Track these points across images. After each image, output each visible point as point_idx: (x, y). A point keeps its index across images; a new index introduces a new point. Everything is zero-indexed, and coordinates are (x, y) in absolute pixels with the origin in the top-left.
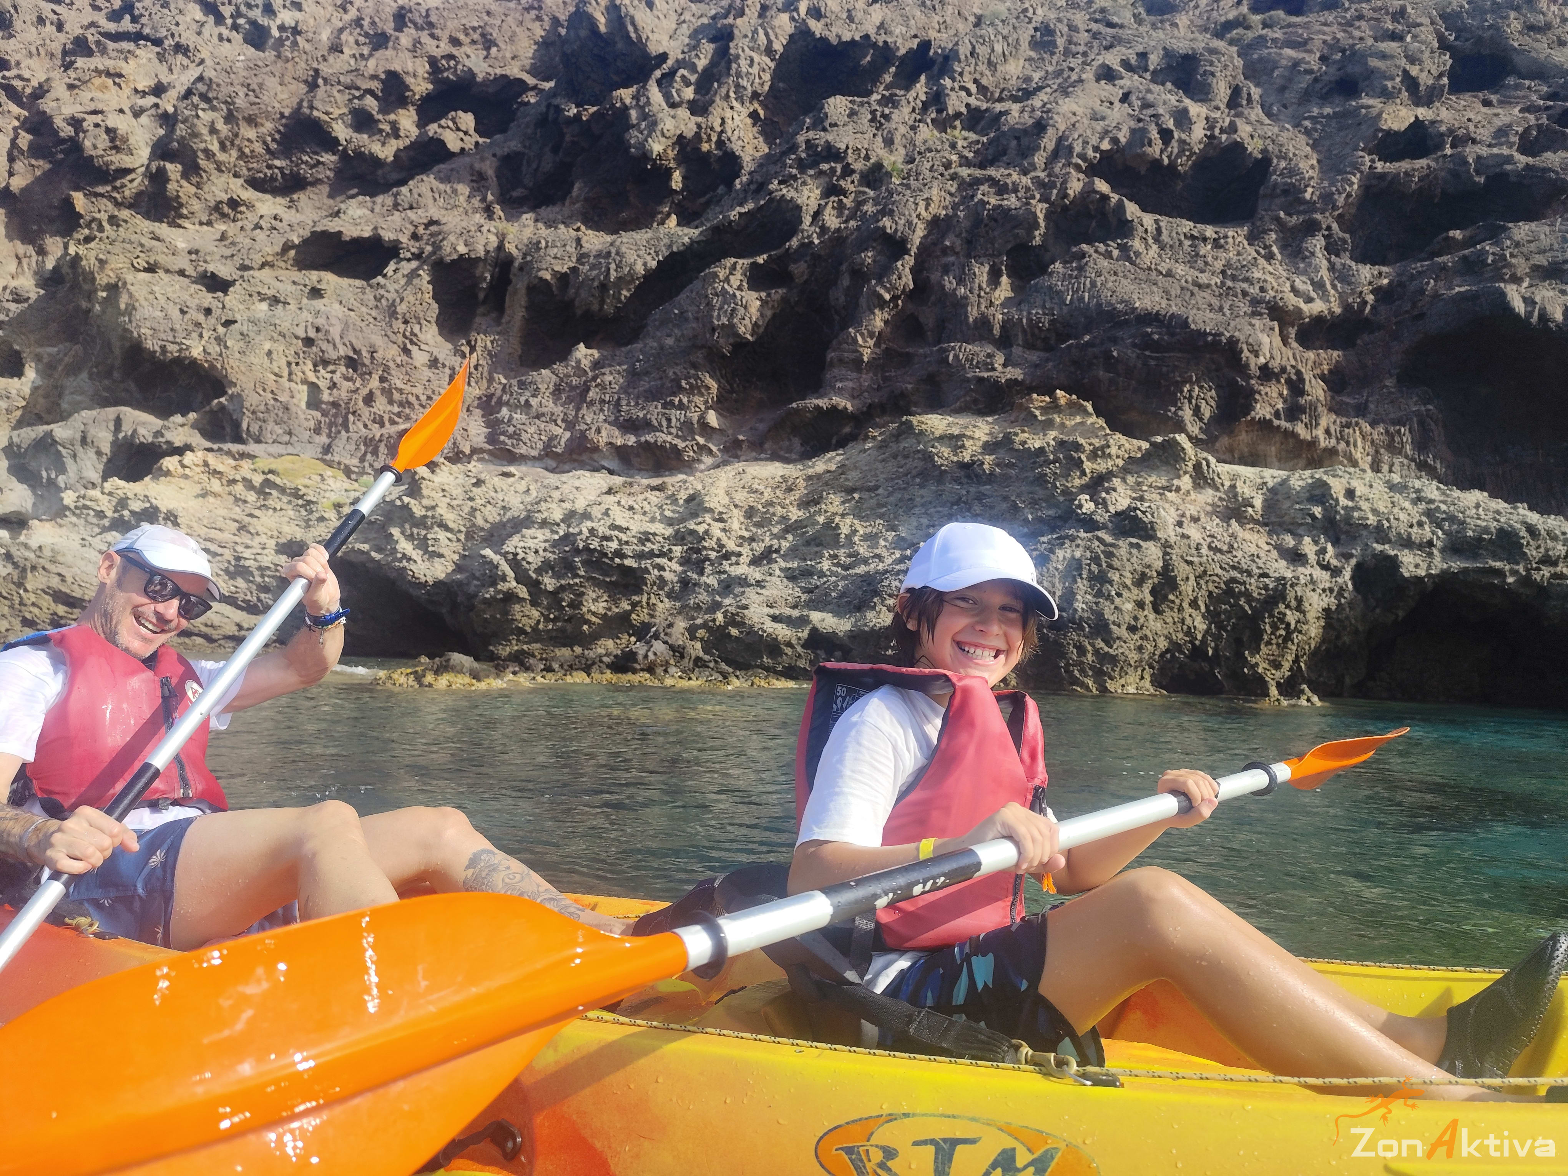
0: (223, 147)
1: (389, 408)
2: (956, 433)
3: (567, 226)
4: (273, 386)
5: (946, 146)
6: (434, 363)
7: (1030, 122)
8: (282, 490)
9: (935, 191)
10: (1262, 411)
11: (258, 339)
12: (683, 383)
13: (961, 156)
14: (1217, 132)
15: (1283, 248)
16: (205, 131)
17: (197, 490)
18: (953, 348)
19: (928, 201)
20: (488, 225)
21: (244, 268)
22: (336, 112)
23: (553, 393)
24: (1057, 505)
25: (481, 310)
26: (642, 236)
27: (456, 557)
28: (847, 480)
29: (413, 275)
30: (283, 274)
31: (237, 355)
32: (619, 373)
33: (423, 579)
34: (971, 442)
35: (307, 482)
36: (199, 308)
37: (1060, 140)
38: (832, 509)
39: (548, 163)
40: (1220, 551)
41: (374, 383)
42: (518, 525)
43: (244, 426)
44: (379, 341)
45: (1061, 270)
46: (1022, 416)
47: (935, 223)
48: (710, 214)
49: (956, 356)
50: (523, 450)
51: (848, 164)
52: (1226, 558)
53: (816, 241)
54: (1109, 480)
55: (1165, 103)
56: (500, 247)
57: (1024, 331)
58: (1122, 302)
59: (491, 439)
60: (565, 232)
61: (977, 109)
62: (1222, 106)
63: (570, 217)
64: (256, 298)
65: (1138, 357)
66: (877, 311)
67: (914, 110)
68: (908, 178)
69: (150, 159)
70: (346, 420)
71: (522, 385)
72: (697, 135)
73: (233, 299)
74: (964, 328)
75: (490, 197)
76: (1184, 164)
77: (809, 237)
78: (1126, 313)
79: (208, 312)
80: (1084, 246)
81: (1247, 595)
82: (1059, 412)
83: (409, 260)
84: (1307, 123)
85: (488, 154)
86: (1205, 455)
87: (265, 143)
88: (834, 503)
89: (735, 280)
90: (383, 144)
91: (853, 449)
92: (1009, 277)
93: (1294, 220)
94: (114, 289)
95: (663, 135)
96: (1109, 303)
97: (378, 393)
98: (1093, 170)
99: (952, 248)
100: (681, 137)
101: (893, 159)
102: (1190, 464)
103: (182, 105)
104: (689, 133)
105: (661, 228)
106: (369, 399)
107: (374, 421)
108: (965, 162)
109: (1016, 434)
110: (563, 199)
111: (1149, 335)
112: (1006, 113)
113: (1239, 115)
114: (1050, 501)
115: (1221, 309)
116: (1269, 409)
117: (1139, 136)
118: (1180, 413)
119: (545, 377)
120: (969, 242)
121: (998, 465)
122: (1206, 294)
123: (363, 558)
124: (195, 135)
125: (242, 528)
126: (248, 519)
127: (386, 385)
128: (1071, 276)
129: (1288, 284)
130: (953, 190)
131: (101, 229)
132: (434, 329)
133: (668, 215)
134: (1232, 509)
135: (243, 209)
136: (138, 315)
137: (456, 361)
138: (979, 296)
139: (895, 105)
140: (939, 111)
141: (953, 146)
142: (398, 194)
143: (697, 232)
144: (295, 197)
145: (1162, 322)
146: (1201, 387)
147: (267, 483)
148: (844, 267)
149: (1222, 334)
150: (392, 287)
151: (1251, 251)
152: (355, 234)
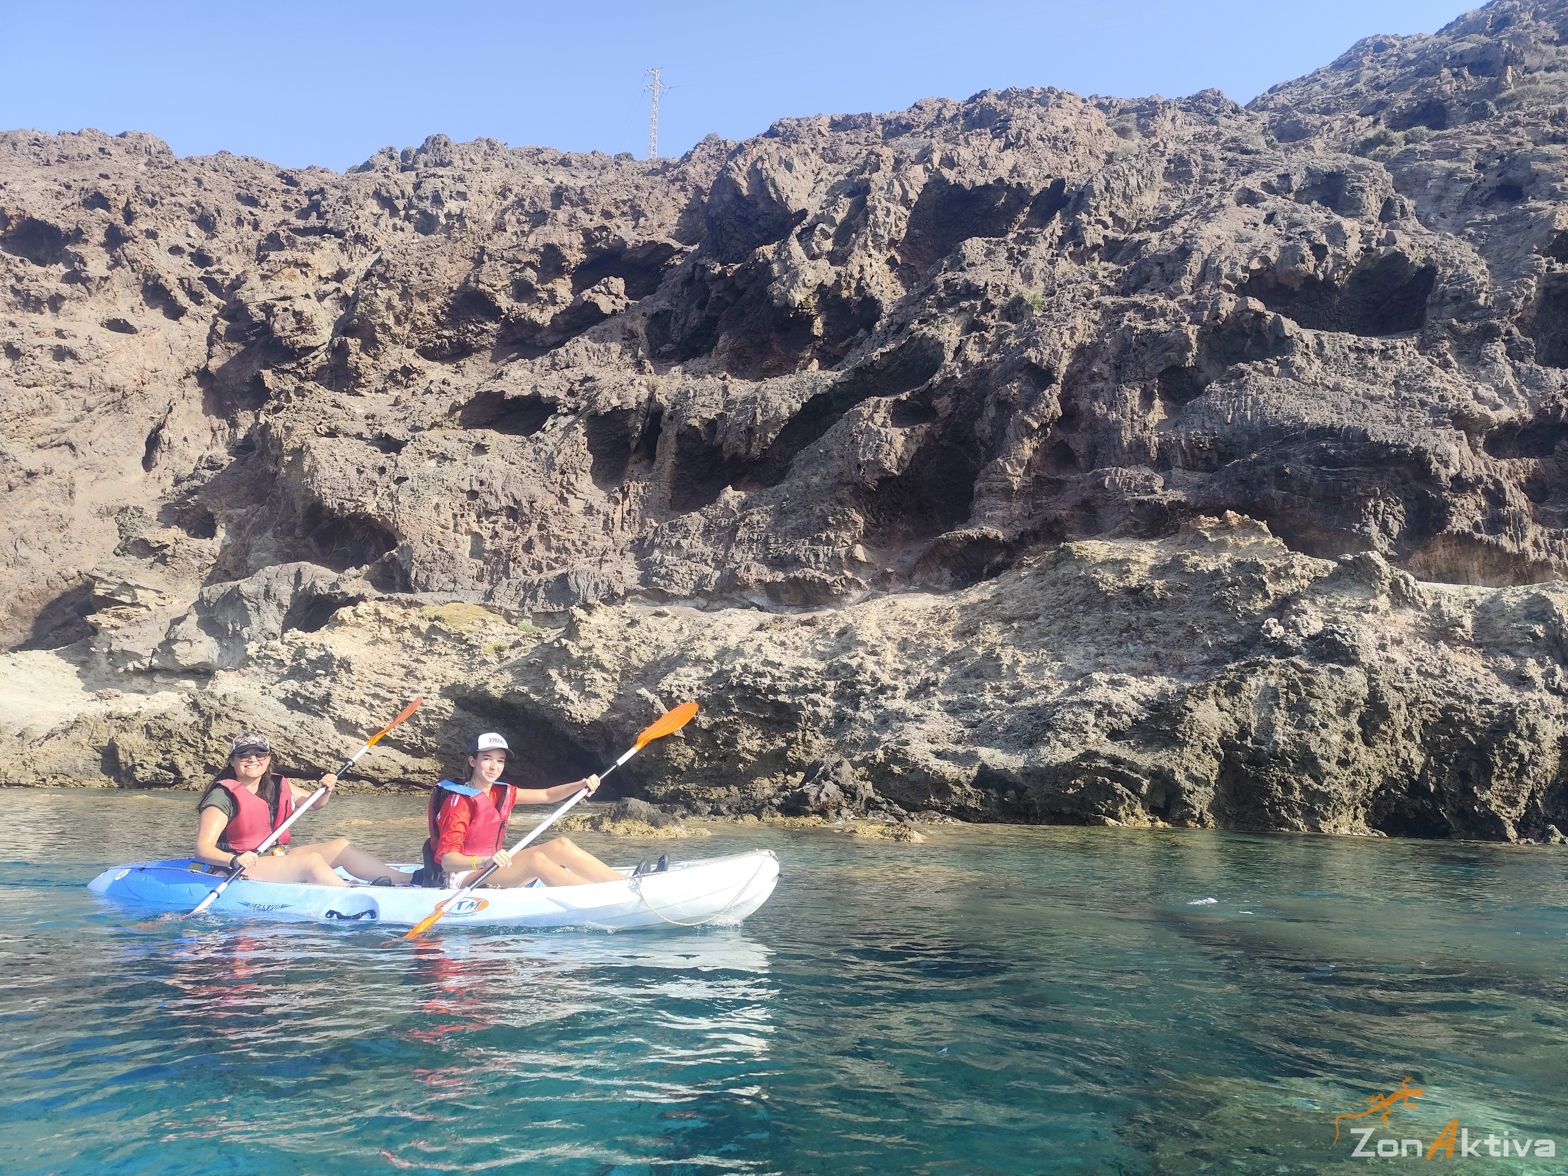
0: (398, 322)
1: (547, 554)
2: (1120, 557)
3: (713, 376)
4: (440, 537)
5: (1087, 277)
6: (589, 510)
7: (1173, 247)
8: (447, 635)
9: (1079, 320)
10: (1459, 523)
11: (427, 493)
12: (830, 519)
13: (1103, 286)
14: (1374, 244)
15: (1459, 356)
16: (382, 308)
17: (368, 637)
18: (1109, 473)
19: (1073, 330)
20: (639, 379)
21: (415, 429)
22: (499, 284)
23: (703, 534)
24: (1239, 630)
25: (633, 458)
26: (786, 381)
27: (611, 697)
28: (1003, 609)
29: (570, 428)
30: (449, 433)
31: (408, 510)
32: (766, 512)
33: (580, 720)
34: (1137, 567)
35: (470, 627)
36: (374, 468)
37: (1206, 263)
38: (990, 639)
39: (695, 319)
40: (1431, 675)
41: (533, 531)
42: (673, 663)
43: (413, 576)
44: (537, 491)
45: (1219, 390)
46: (1190, 538)
47: (1080, 351)
48: (851, 356)
49: (1112, 481)
50: (675, 590)
51: (988, 300)
52: (1439, 683)
53: (959, 376)
54: (1296, 602)
55: (1313, 220)
56: (651, 399)
57: (1183, 452)
58: (1289, 418)
59: (644, 580)
60: (712, 382)
61: (1115, 240)
62: (1376, 220)
63: (716, 367)
64: (426, 456)
65: (1314, 473)
66: (1025, 440)
67: (1051, 245)
68: (1049, 310)
69: (333, 336)
70: (507, 566)
71: (673, 528)
72: (837, 283)
73: (405, 458)
74: (1118, 452)
75: (640, 353)
76: (1340, 279)
77: (951, 372)
78: (1295, 429)
79: (382, 470)
80: (1241, 365)
81: (1470, 724)
82: (1232, 533)
83: (566, 415)
84: (1470, 230)
85: (638, 314)
86: (1402, 572)
87: (435, 315)
88: (992, 633)
89: (879, 418)
90: (542, 311)
91: (1007, 579)
92: (1161, 399)
93: (1468, 327)
94: (299, 453)
95: (805, 285)
96: (1275, 420)
97: (536, 540)
98: (1243, 290)
99: (1100, 375)
100: (821, 285)
101: (1034, 293)
102: (1386, 582)
103: (362, 285)
104: (829, 282)
105: (804, 372)
106: (528, 547)
107: (533, 567)
108: (1107, 290)
109: (1187, 557)
110: (709, 351)
111: (1324, 450)
112: (1147, 241)
113: (1396, 227)
114: (1231, 625)
115: (1398, 420)
116: (1466, 522)
117: (1290, 253)
118: (1366, 529)
119: (695, 520)
120: (1118, 368)
121: (1169, 589)
122: (1381, 406)
123: (522, 700)
124: (374, 311)
125: (410, 673)
126: (414, 665)
127: (544, 532)
128: (1230, 395)
129: (1470, 392)
130: (1097, 318)
131: (288, 399)
132: (588, 478)
133: (810, 360)
134: (1439, 630)
135: (415, 376)
136: (319, 476)
137: (609, 507)
138: (1132, 420)
139: (1032, 242)
140: (1077, 245)
141: (1094, 276)
142: (556, 354)
143: (840, 374)
144: (461, 363)
145: (1338, 436)
146: (1387, 502)
147: (433, 629)
148: (989, 399)
149: (1407, 445)
150: (550, 440)
151: (1424, 360)
152: (517, 393)
